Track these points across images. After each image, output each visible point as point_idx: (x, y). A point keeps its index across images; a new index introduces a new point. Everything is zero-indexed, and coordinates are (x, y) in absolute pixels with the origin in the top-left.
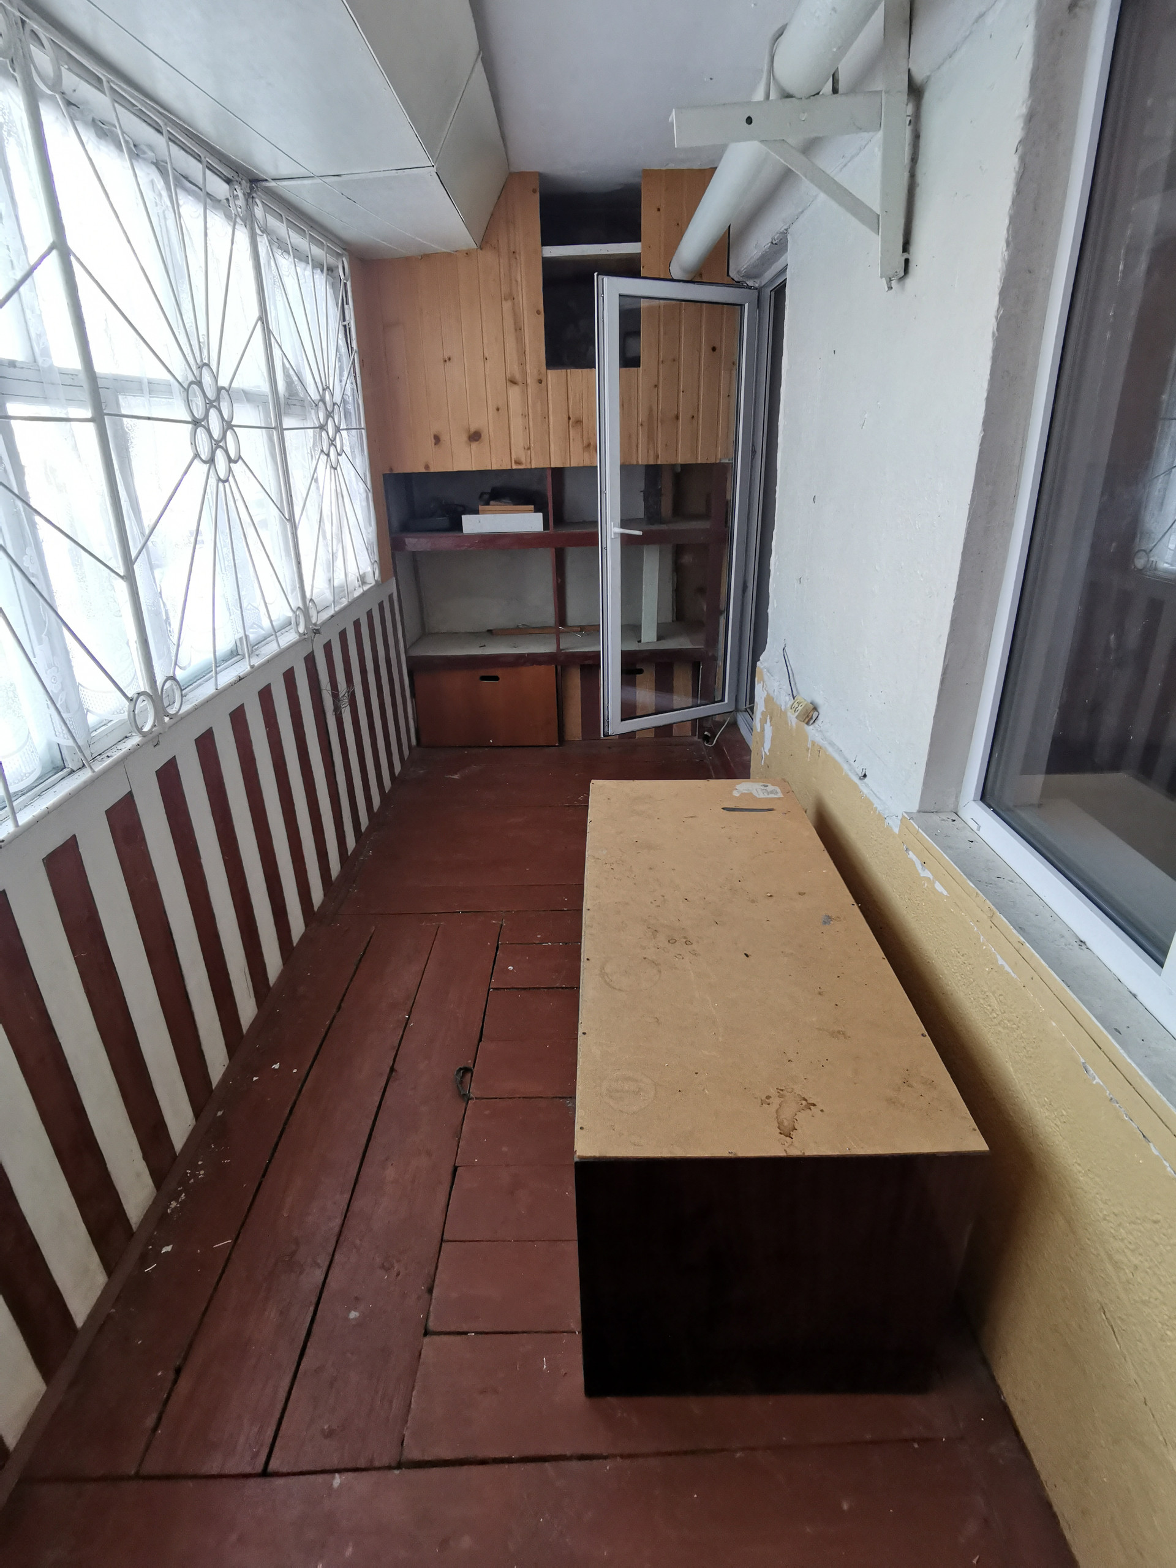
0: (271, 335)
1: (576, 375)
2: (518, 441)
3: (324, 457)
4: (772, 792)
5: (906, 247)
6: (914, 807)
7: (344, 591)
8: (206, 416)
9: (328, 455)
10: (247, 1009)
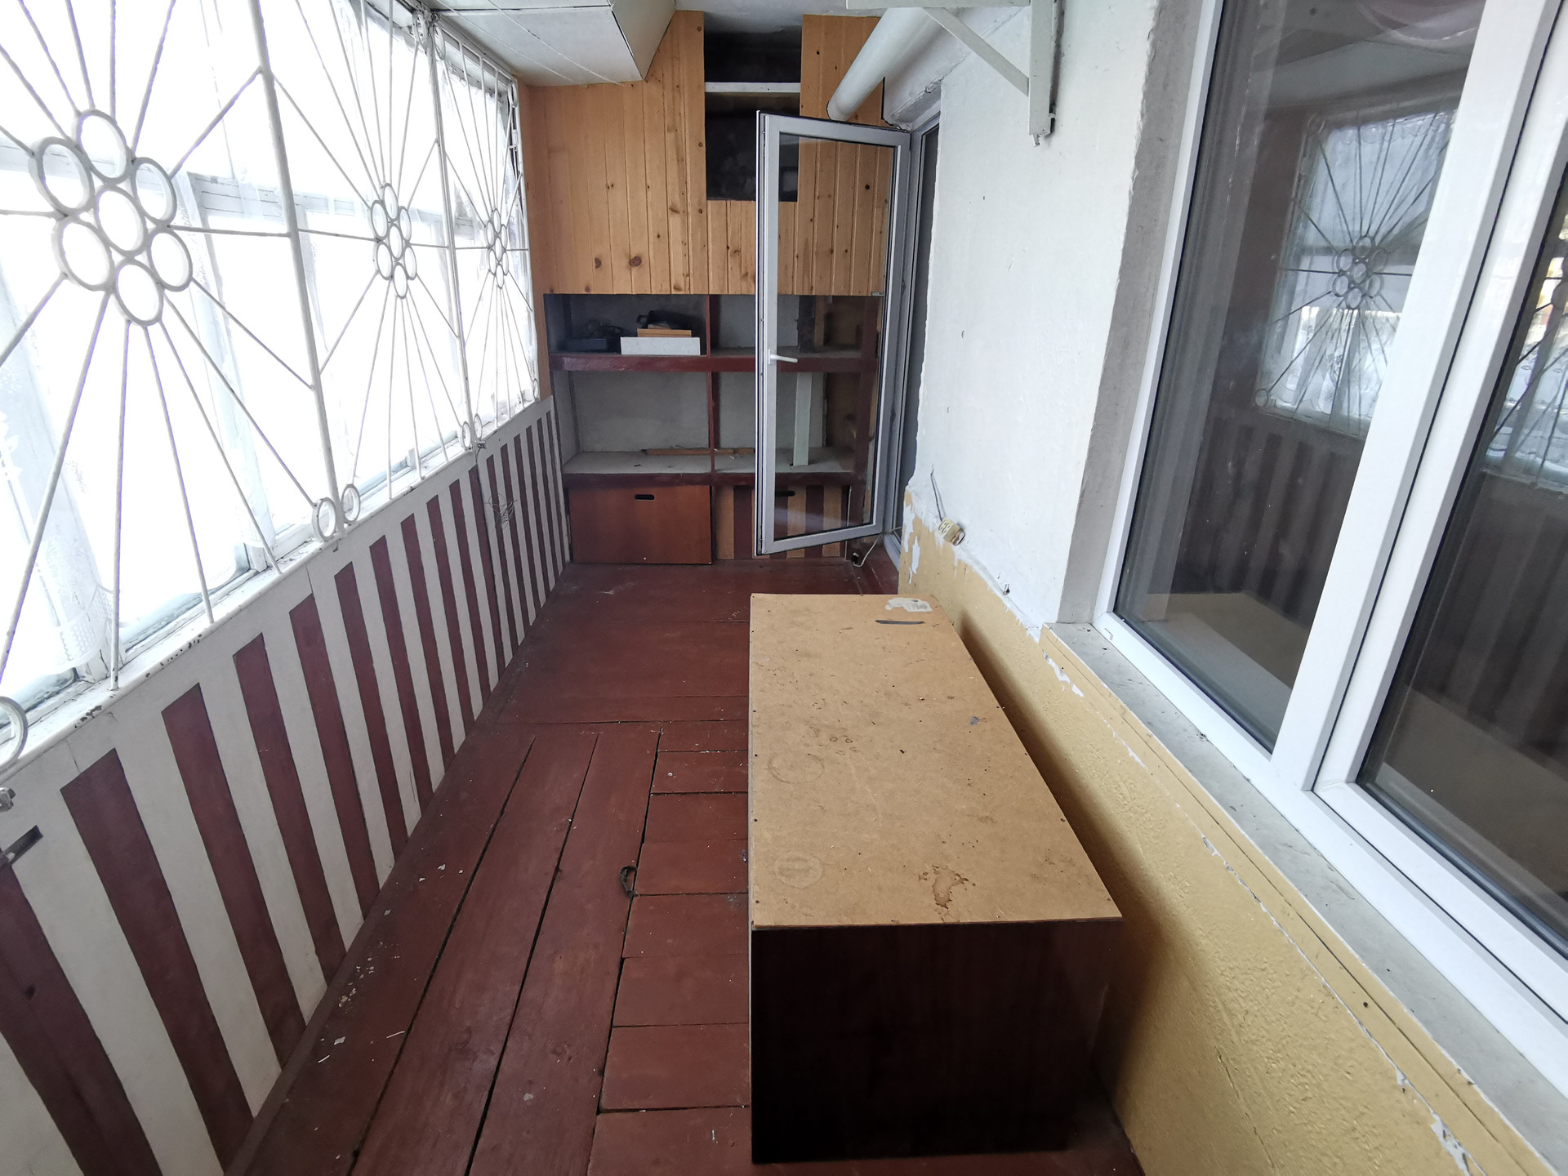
0: (448, 161)
1: (737, 206)
2: (678, 268)
3: (491, 276)
4: (922, 607)
5: (1053, 107)
6: (1054, 619)
7: (505, 406)
8: (388, 234)
9: (495, 274)
10: (412, 813)
